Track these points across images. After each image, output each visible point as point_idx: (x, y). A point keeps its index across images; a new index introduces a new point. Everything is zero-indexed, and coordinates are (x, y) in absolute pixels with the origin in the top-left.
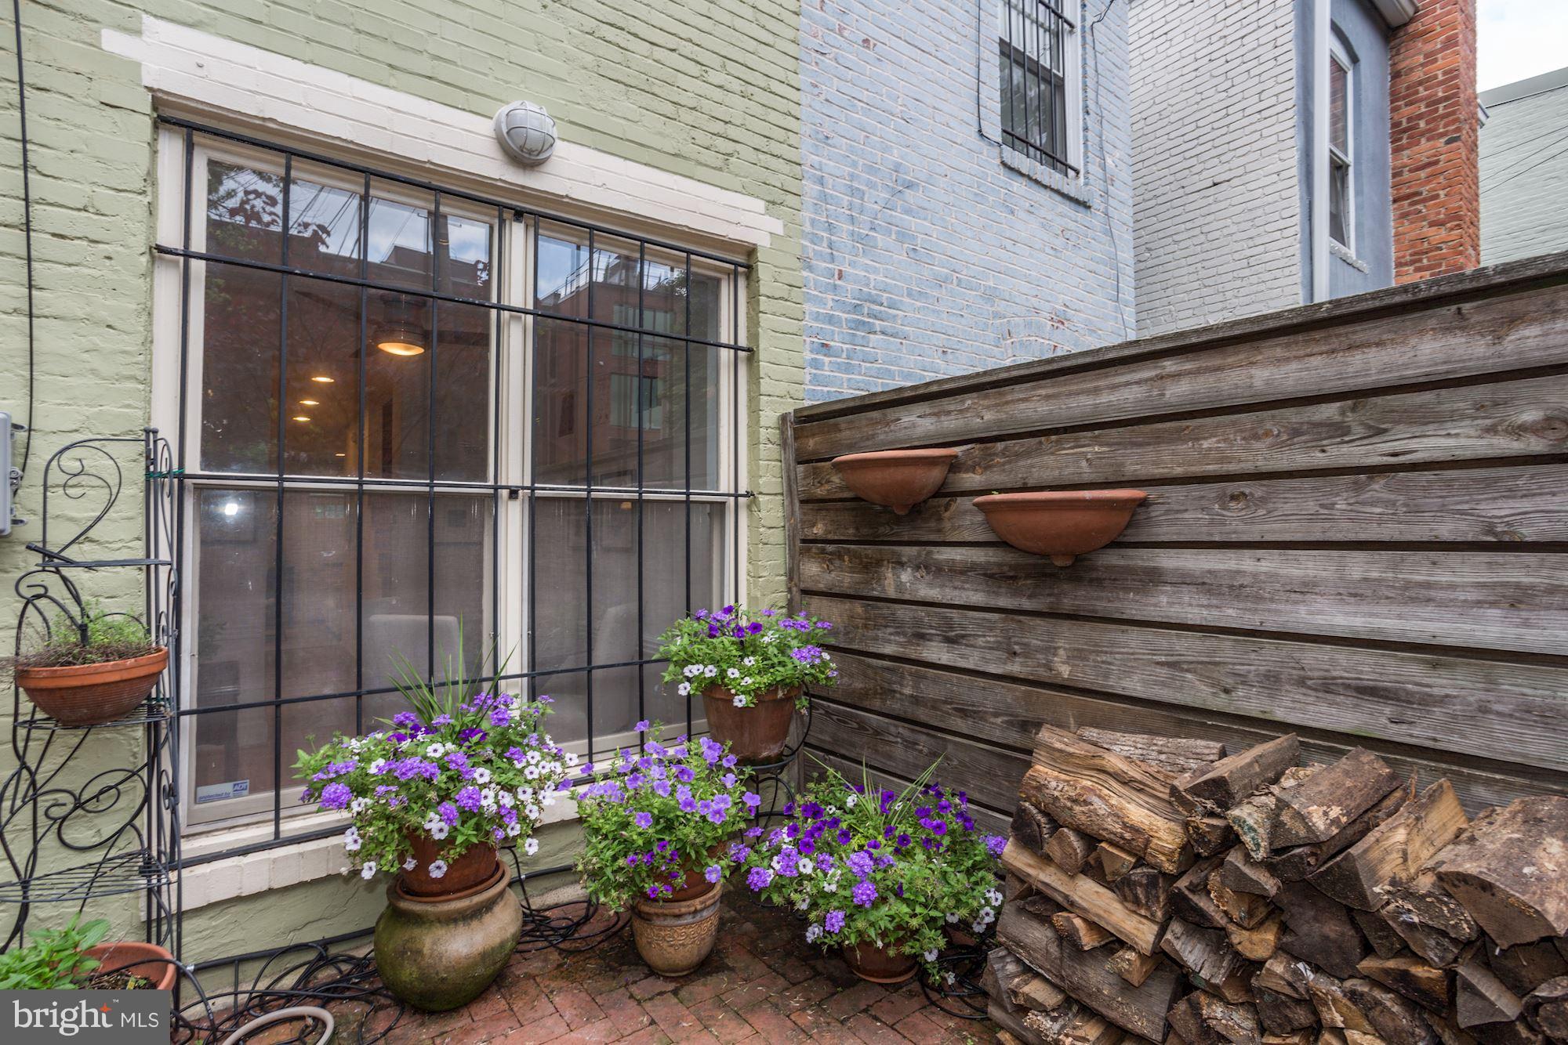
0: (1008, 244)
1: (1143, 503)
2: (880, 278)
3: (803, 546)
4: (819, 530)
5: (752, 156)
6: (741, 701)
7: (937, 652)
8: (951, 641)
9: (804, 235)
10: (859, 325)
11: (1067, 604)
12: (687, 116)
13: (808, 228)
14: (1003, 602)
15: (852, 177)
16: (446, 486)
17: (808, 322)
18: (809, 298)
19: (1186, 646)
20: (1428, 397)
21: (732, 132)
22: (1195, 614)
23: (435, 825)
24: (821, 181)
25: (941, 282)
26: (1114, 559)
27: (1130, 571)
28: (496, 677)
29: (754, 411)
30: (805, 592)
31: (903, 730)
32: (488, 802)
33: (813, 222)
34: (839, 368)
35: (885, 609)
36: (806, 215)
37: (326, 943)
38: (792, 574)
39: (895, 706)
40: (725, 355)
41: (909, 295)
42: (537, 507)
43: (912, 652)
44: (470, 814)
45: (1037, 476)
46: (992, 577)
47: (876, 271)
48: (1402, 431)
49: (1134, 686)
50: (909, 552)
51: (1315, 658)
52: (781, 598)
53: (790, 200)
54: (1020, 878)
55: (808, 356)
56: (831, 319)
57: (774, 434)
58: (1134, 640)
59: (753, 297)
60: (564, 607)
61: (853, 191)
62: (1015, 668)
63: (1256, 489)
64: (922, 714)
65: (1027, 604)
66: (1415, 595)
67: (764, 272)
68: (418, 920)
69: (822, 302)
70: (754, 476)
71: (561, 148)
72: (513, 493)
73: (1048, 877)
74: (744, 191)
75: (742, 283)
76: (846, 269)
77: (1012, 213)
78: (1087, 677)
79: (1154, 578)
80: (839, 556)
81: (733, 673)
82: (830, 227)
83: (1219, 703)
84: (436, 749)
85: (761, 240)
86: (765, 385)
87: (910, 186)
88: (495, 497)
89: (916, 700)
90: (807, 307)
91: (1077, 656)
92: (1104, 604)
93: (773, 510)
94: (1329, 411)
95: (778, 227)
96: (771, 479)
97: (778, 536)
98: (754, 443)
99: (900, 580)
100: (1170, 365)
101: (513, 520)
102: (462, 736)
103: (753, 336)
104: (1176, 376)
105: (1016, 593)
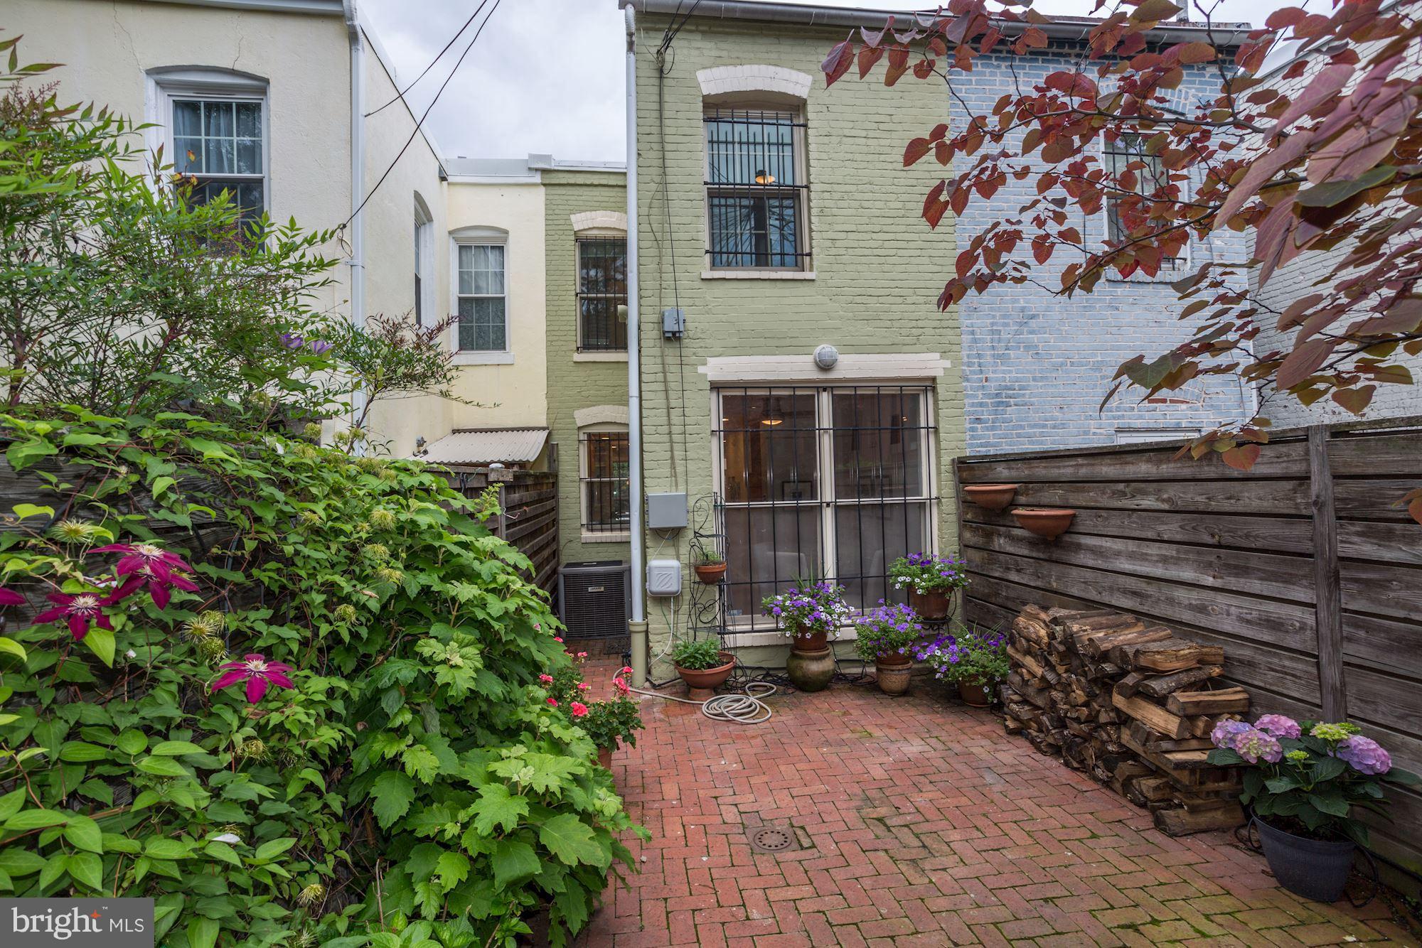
0: (1114, 330)
1: (1074, 516)
2: (1014, 375)
3: (964, 524)
4: (969, 516)
5: (932, 332)
6: (919, 592)
7: (1014, 576)
8: (1019, 571)
9: (963, 364)
10: (999, 404)
11: (1055, 556)
12: (896, 324)
13: (966, 360)
14: (1034, 555)
15: (992, 324)
16: (803, 502)
17: (967, 408)
18: (968, 396)
19: (1089, 575)
20: (1143, 485)
21: (920, 324)
22: (1091, 563)
23: (807, 622)
24: (973, 333)
25: (1056, 368)
26: (1067, 538)
27: (1072, 543)
28: (824, 579)
29: (938, 457)
30: (966, 546)
31: (1003, 611)
32: (823, 616)
33: (968, 356)
34: (987, 429)
35: (996, 556)
36: (965, 353)
37: (770, 669)
38: (960, 536)
39: (1000, 601)
40: (923, 432)
41: (1034, 379)
42: (838, 509)
43: (1005, 576)
44: (817, 620)
45: (1045, 501)
46: (1032, 544)
47: (1010, 372)
48: (1139, 497)
49: (1075, 591)
50: (1002, 529)
51: (1122, 580)
52: (956, 548)
53: (955, 348)
54: (1011, 658)
55: (968, 426)
56: (981, 405)
57: (949, 468)
58: (1074, 572)
59: (936, 402)
60: (851, 551)
61: (993, 332)
62: (1039, 583)
63: (1104, 513)
64: (1010, 604)
65: (1042, 556)
66: (1144, 558)
67: (940, 389)
68: (801, 658)
69: (976, 396)
70: (939, 489)
71: (841, 358)
72: (828, 505)
73: (1018, 656)
74: (929, 351)
75: (930, 395)
76: (990, 375)
77: (1117, 309)
78: (1062, 589)
79: (1078, 547)
80: (977, 528)
81: (917, 580)
82: (979, 356)
83: (1097, 598)
84: (806, 599)
85: (938, 373)
86: (943, 445)
87: (1033, 317)
88: (821, 507)
89: (1007, 598)
90: (966, 401)
91: (1058, 579)
92: (1065, 558)
93: (950, 505)
94: (1121, 486)
95: (947, 364)
96: (949, 489)
97: (953, 518)
98: (939, 473)
99: (1000, 543)
100: (1080, 461)
101: (828, 516)
102: (813, 597)
103: (936, 421)
104: (1082, 465)
105: (1038, 551)
